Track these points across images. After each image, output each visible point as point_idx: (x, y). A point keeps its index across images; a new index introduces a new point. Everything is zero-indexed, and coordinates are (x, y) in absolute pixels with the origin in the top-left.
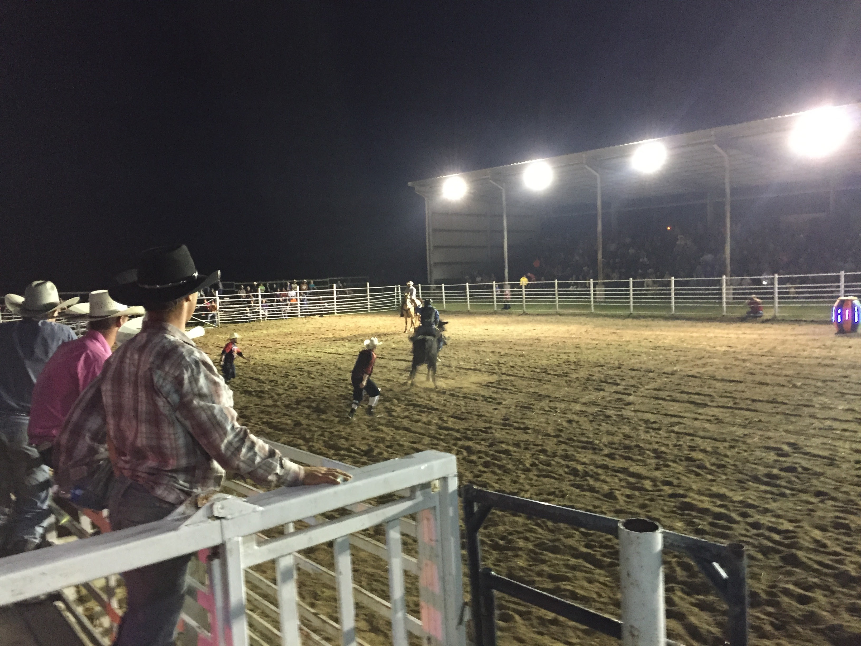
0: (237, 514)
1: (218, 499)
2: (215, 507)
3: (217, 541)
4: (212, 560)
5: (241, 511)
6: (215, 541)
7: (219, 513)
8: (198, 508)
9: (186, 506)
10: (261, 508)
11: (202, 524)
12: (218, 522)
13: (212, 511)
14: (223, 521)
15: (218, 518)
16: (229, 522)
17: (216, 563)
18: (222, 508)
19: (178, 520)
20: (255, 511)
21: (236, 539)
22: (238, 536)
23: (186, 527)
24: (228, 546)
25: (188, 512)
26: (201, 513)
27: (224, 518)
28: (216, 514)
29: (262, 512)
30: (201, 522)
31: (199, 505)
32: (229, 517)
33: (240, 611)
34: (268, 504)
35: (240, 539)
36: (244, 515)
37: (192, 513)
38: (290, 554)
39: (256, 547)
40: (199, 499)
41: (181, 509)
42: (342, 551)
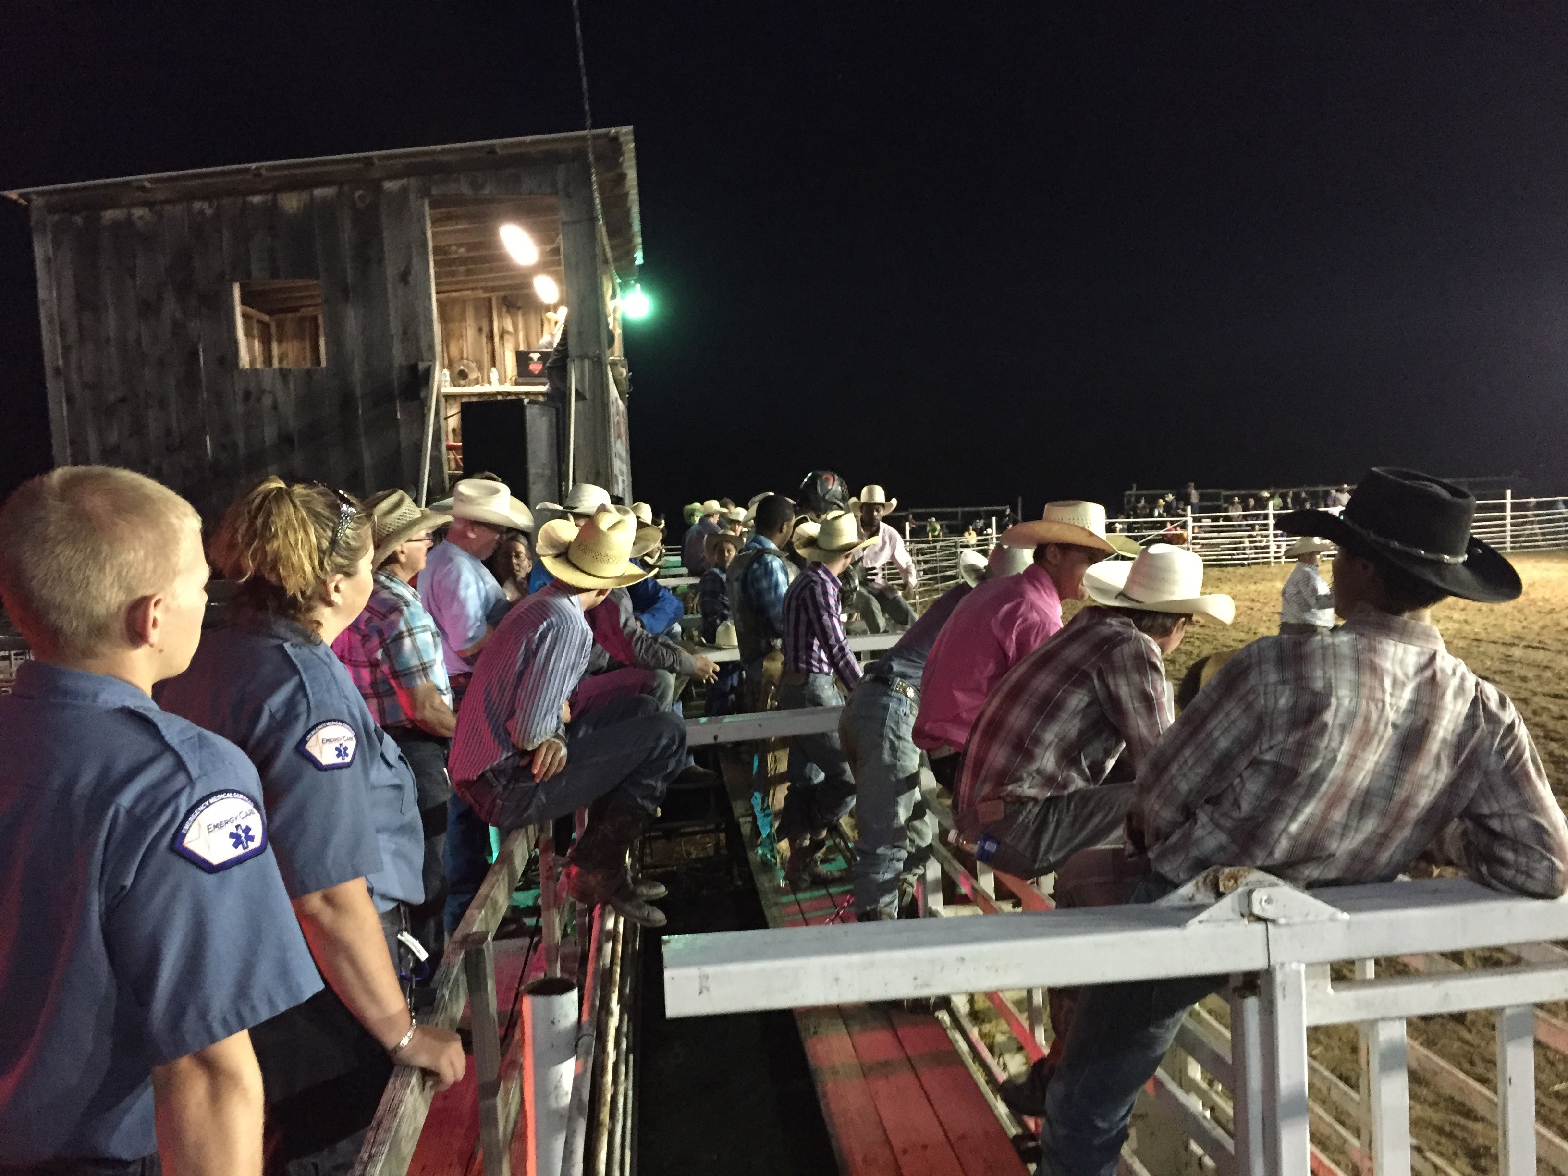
0: (1297, 919)
1: (1261, 884)
2: (1256, 896)
3: (1257, 963)
4: (1244, 997)
5: (1307, 915)
6: (1255, 962)
7: (1263, 909)
8: (1219, 895)
9: (1197, 884)
10: (1346, 916)
11: (1230, 924)
12: (1260, 927)
13: (1249, 904)
14: (1270, 926)
15: (1260, 919)
16: (1283, 930)
17: (1252, 1004)
18: (1269, 901)
19: (1181, 909)
20: (1332, 919)
21: (1294, 966)
22: (1299, 962)
23: (1201, 926)
24: (1279, 978)
25: (1200, 898)
26: (1227, 902)
27: (1274, 921)
28: (1257, 910)
29: (1349, 924)
30: (1229, 920)
31: (1221, 889)
32: (1282, 921)
33: (1297, 1108)
34: (1359, 909)
35: (1303, 967)
36: (1313, 922)
37: (1206, 901)
38: (1401, 1018)
39: (1330, 990)
40: (1221, 878)
41: (1187, 890)
42: (1516, 1035)
